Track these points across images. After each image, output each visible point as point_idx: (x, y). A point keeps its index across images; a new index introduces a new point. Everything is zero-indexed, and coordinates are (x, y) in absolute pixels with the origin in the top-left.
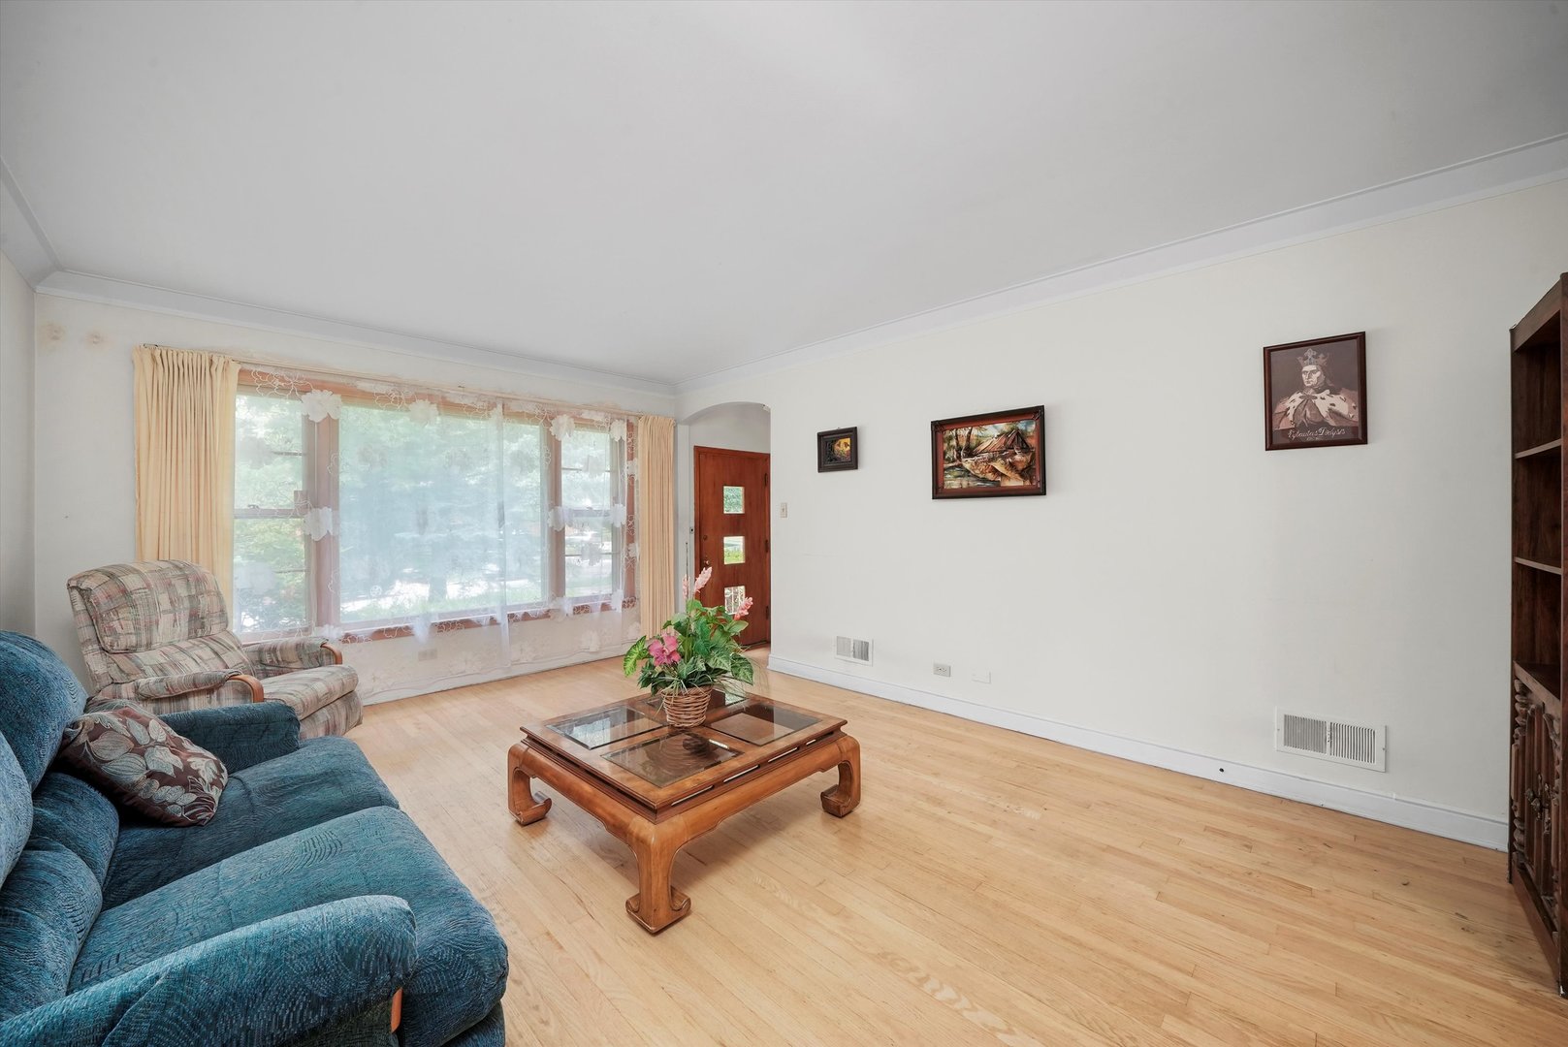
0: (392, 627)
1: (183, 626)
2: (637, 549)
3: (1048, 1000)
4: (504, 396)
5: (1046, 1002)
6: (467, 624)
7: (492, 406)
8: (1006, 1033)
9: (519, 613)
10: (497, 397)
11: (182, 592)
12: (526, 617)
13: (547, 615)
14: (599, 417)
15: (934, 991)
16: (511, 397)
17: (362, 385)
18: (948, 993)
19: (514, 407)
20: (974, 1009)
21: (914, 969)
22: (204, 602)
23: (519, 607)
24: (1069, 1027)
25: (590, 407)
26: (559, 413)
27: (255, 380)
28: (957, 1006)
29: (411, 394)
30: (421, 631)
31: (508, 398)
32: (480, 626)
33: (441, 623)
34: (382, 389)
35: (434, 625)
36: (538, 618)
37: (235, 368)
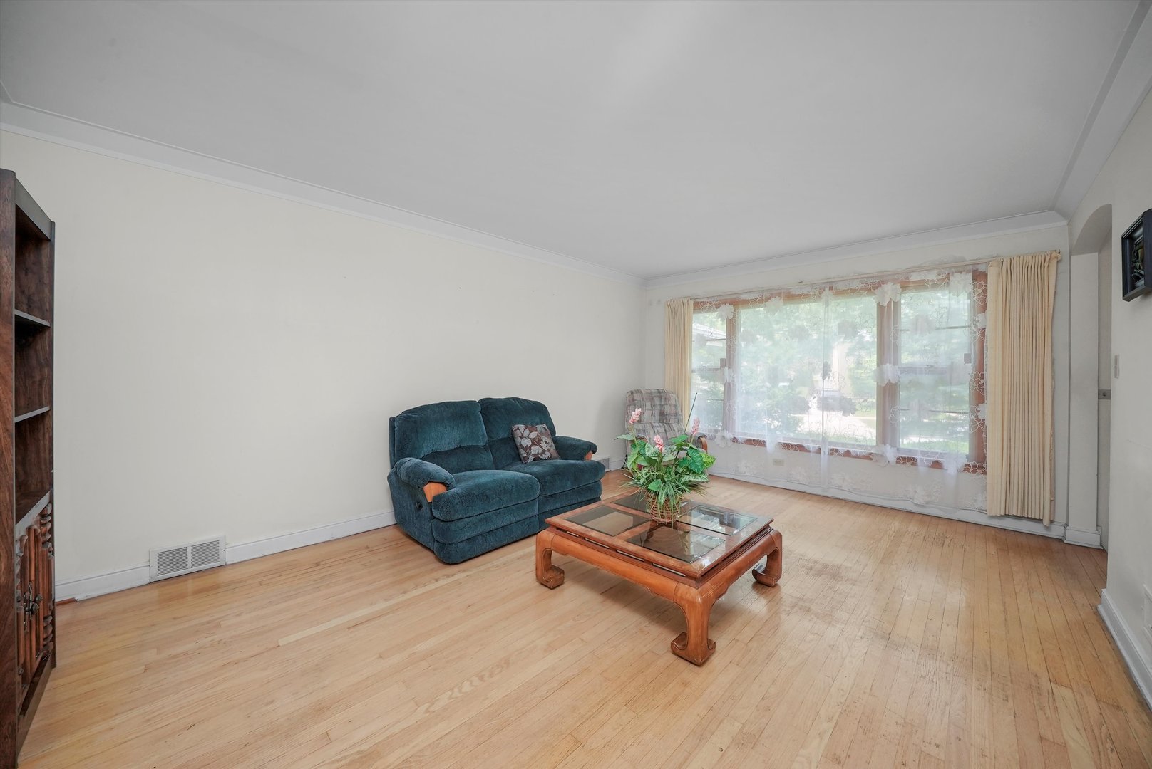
0: (756, 439)
1: (657, 417)
2: (987, 411)
3: (439, 743)
4: (830, 280)
5: (438, 741)
6: (801, 448)
7: (822, 290)
8: (428, 709)
9: (842, 449)
10: (824, 283)
11: (657, 403)
12: (848, 454)
13: (868, 457)
14: (932, 276)
15: (471, 682)
16: (836, 279)
17: (744, 297)
18: (467, 687)
19: (840, 286)
20: (450, 698)
21: (491, 675)
22: (667, 409)
23: (843, 445)
24: (414, 747)
25: (919, 269)
26: (883, 282)
27: (699, 306)
28: (456, 690)
29: (768, 295)
30: (770, 446)
31: (834, 282)
32: (809, 452)
33: (784, 444)
34: (753, 296)
35: (780, 443)
36: (858, 457)
37: (692, 303)
